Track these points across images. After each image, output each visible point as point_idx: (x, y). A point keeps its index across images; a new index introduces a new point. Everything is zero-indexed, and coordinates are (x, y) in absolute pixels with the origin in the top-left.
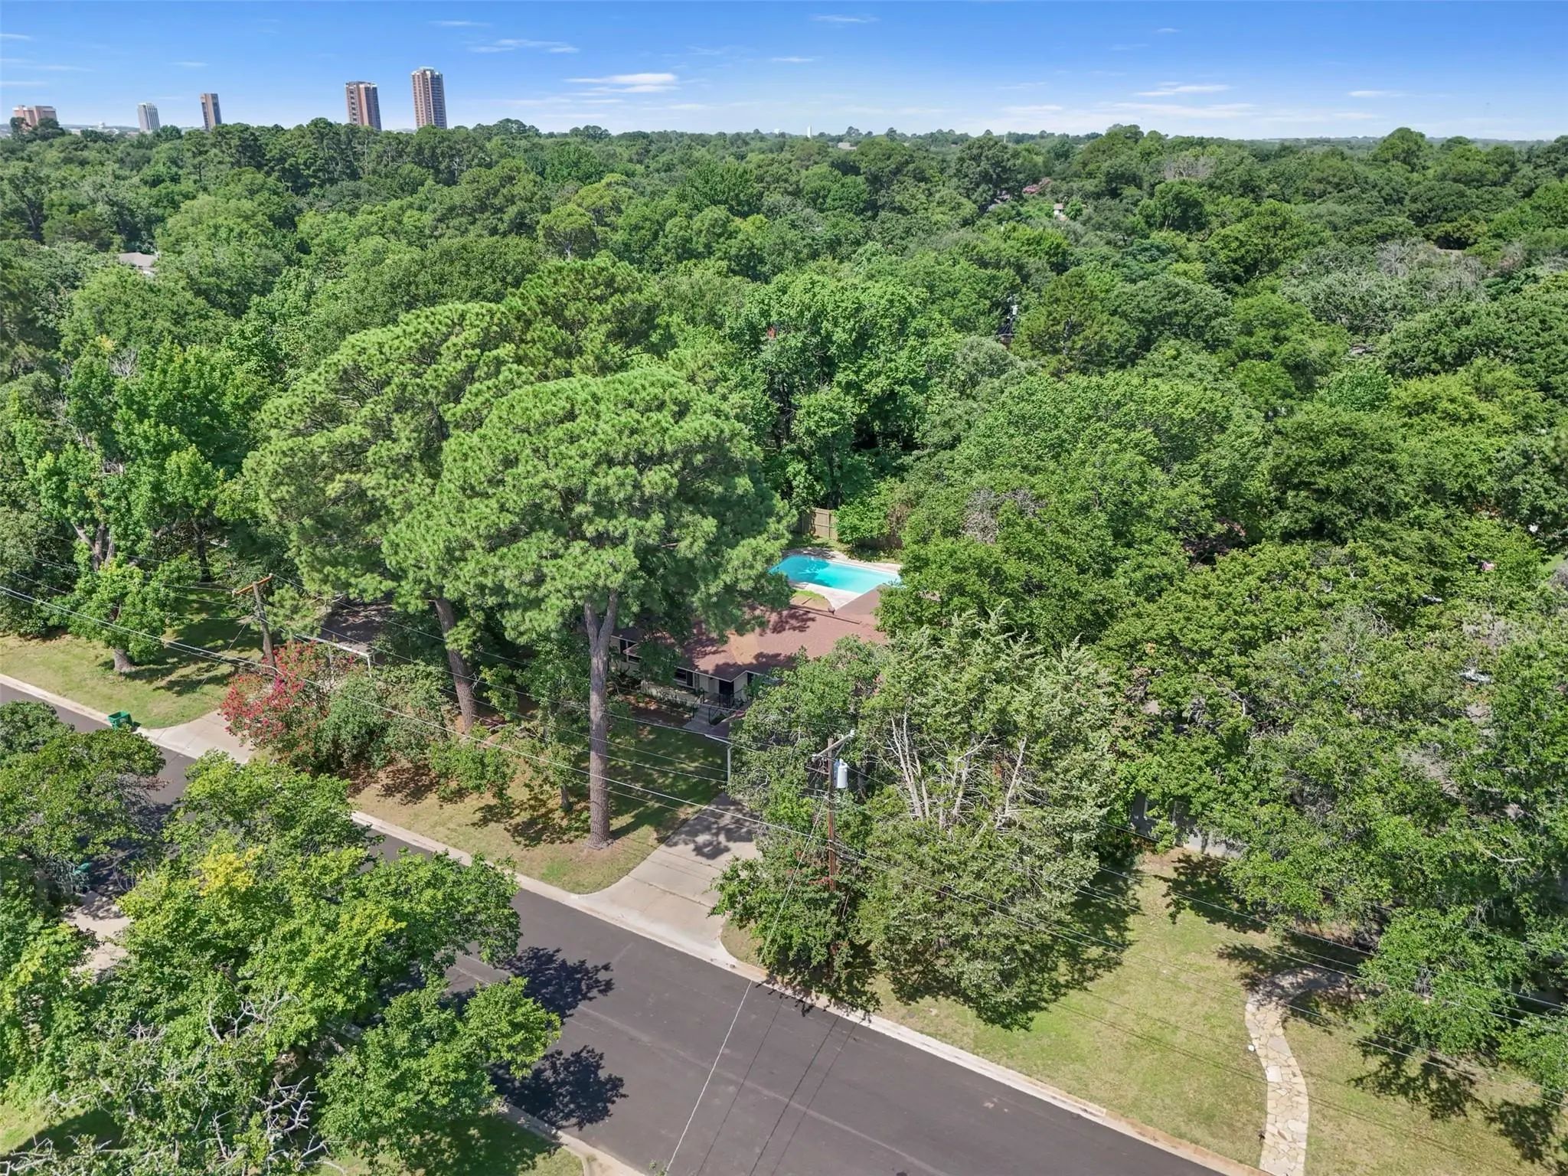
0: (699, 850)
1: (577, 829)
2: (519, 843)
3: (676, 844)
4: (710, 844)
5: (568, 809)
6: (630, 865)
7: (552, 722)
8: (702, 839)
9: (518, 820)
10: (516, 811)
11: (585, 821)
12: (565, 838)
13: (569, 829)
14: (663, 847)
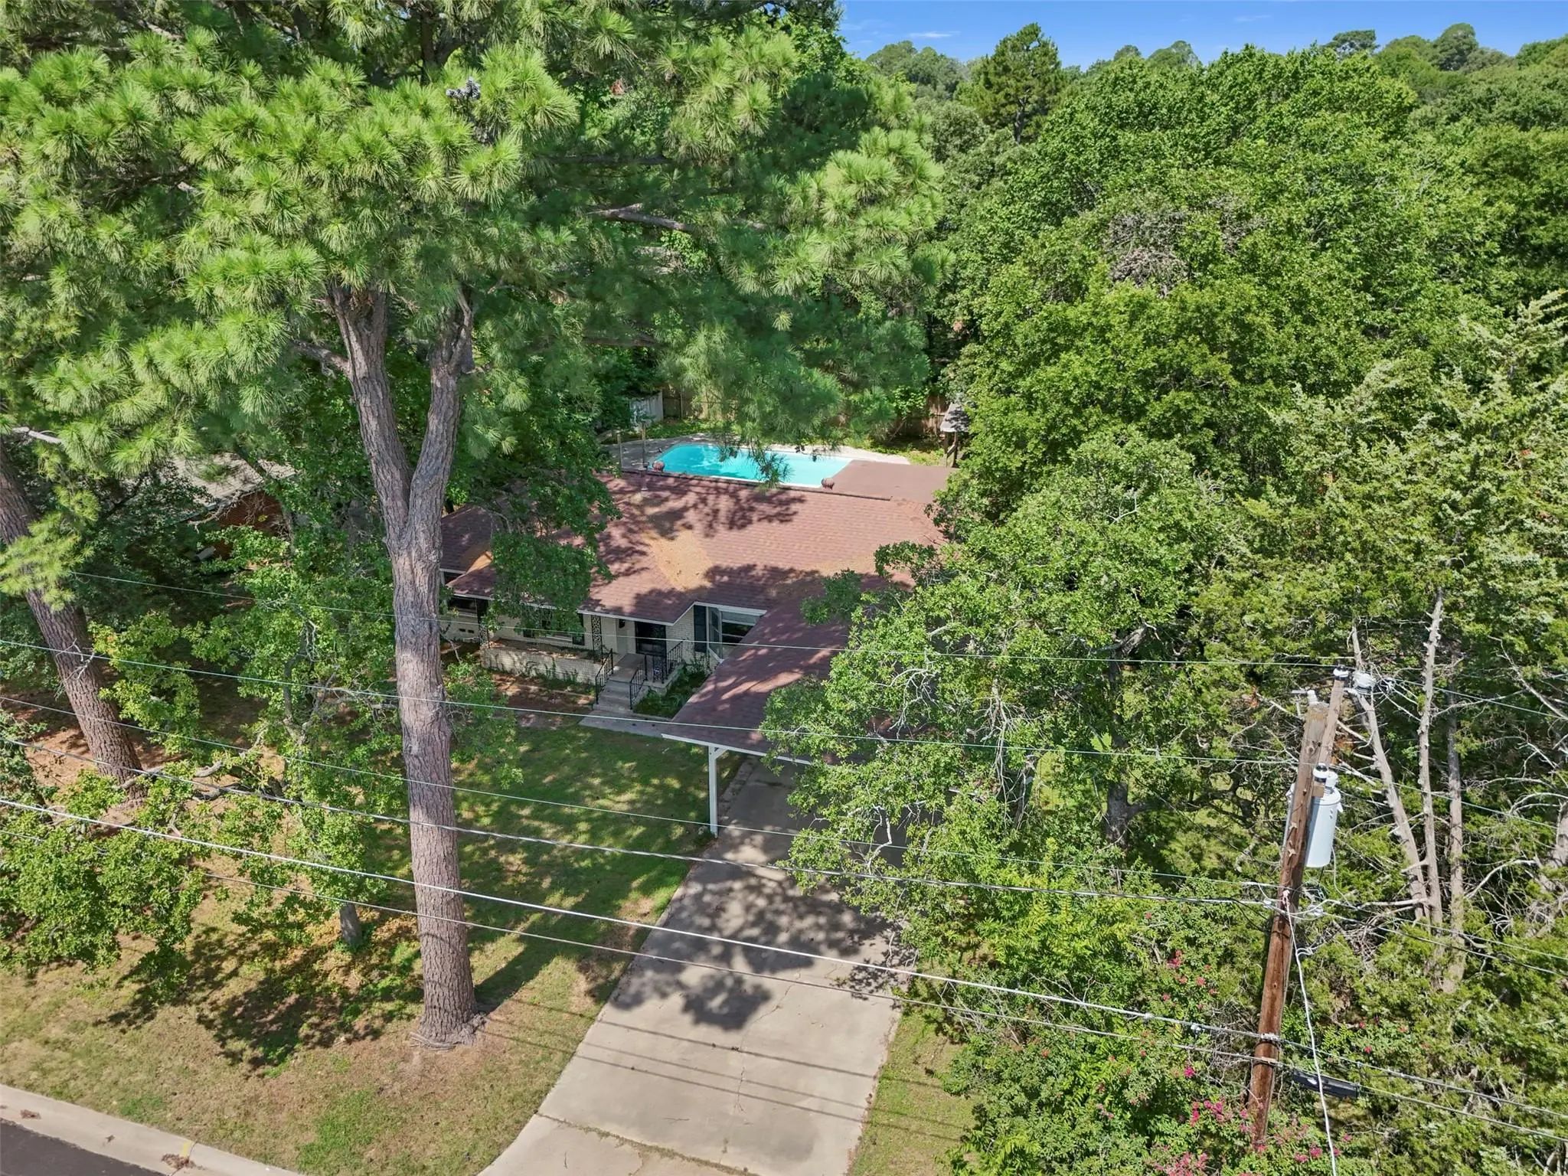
0: (696, 1007)
1: (387, 995)
2: (235, 1057)
3: (637, 1000)
4: (718, 986)
5: (359, 941)
6: (541, 1080)
7: (297, 743)
8: (695, 974)
9: (235, 988)
10: (229, 965)
11: (406, 968)
12: (359, 1023)
13: (366, 996)
14: (608, 1011)
